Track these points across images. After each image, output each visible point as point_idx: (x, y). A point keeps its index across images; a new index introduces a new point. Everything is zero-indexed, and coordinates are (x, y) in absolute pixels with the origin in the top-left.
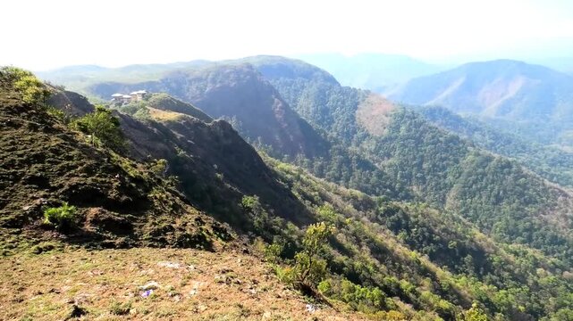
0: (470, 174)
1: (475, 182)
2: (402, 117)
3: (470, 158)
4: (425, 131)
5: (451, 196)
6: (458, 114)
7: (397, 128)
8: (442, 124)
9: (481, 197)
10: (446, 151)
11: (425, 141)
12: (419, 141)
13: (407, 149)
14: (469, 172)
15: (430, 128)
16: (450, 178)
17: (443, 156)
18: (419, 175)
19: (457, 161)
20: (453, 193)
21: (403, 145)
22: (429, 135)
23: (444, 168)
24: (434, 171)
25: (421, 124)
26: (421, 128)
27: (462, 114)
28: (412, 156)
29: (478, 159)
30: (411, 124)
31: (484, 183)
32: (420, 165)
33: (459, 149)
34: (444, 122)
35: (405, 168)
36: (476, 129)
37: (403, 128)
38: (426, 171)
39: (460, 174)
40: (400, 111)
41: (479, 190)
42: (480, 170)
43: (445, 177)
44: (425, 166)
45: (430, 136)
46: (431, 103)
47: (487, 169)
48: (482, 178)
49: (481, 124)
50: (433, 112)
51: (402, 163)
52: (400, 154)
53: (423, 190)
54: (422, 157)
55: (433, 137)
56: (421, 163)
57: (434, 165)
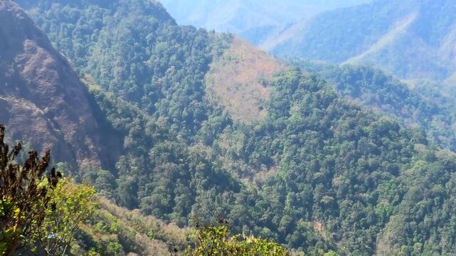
0: (418, 197)
1: (428, 210)
2: (294, 86)
3: (418, 164)
4: (335, 115)
5: (386, 237)
6: (403, 81)
7: (284, 109)
8: (373, 101)
9: (438, 239)
10: (377, 152)
11: (337, 133)
12: (326, 133)
13: (303, 149)
14: (417, 193)
15: (346, 108)
16: (384, 203)
17: (370, 161)
18: (326, 199)
19: (395, 172)
20: (389, 232)
21: (296, 141)
22: (343, 123)
23: (371, 186)
24: (355, 191)
25: (329, 100)
26: (329, 109)
27: (411, 83)
28: (312, 163)
29: (434, 167)
30: (309, 101)
31: (444, 213)
32: (327, 180)
33: (399, 148)
34: (377, 97)
35: (300, 186)
36: (436, 111)
37: (295, 108)
38: (339, 192)
39: (402, 195)
40: (291, 76)
41: (435, 225)
42: (437, 188)
43: (374, 202)
44: (336, 181)
45: (346, 124)
46: (354, 61)
47: (449, 184)
48: (441, 202)
49: (444, 101)
50: (356, 79)
51: (293, 177)
52: (289, 159)
53: (335, 229)
54: (332, 164)
55: (352, 126)
56: (330, 176)
57: (354, 181)
